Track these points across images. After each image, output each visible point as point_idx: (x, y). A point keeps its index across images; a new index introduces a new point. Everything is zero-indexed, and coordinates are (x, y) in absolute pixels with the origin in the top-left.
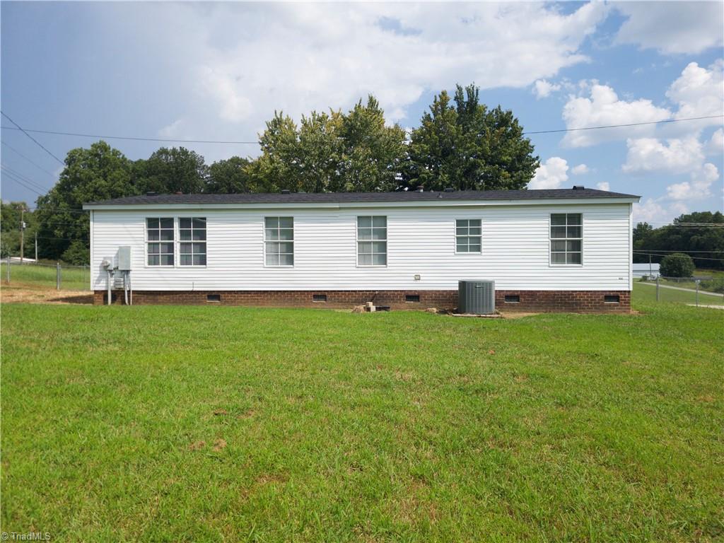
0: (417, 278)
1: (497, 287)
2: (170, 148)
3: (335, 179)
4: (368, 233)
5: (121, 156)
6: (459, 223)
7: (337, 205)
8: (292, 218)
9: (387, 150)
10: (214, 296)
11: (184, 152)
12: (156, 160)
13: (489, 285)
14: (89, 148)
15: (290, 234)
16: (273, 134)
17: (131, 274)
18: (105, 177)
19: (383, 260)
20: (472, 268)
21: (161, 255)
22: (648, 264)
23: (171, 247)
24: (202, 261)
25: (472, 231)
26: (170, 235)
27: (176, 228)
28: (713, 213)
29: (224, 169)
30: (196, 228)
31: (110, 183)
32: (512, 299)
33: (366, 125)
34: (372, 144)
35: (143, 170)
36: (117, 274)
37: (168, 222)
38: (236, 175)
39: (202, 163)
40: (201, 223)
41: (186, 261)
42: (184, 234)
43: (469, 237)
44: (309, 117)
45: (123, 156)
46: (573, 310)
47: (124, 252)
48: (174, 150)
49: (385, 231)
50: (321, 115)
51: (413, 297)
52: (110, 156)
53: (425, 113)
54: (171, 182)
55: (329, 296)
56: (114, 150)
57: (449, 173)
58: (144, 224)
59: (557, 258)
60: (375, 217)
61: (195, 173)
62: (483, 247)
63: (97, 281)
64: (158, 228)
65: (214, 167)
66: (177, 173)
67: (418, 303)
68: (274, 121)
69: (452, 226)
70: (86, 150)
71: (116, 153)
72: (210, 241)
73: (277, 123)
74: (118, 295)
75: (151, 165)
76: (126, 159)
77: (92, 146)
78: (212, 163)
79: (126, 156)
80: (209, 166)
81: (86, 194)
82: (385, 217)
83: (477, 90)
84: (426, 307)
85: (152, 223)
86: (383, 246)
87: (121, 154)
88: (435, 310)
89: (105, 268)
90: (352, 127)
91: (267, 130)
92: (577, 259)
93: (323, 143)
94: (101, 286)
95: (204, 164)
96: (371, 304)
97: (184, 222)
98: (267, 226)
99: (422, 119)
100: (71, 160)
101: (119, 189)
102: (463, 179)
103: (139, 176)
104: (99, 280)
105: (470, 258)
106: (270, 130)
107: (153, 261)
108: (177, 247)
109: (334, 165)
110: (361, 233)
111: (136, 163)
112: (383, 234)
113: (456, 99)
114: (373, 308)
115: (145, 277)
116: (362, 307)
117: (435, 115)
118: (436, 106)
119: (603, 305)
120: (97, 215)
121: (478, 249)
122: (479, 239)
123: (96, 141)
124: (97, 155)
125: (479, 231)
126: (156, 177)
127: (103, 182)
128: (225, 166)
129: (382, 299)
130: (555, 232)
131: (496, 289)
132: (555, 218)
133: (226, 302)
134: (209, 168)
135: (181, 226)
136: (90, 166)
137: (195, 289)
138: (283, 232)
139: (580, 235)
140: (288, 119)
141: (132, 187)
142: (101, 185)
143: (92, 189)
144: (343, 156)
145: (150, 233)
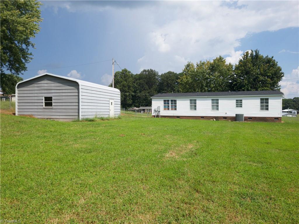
0: (226, 113)
1: (245, 116)
3: (207, 83)
4: (214, 103)
5: (131, 73)
6: (237, 100)
7: (207, 97)
8: (196, 100)
9: (225, 74)
10: (178, 117)
11: (152, 70)
12: (142, 74)
13: (242, 115)
15: (196, 103)
16: (187, 69)
17: (160, 112)
18: (126, 81)
19: (218, 109)
20: (239, 111)
21: (167, 108)
23: (169, 106)
24: (176, 109)
25: (240, 102)
26: (169, 104)
27: (170, 102)
29: (165, 76)
30: (174, 102)
31: (128, 83)
32: (250, 119)
33: (218, 66)
34: (220, 72)
35: (138, 78)
36: (157, 112)
37: (168, 101)
38: (170, 78)
39: (158, 74)
40: (175, 101)
41: (172, 109)
42: (172, 103)
43: (239, 104)
44: (199, 63)
46: (266, 122)
47: (159, 107)
48: (148, 70)
49: (218, 102)
50: (203, 62)
51: (225, 118)
52: (127, 73)
53: (240, 59)
54: (147, 82)
55: (205, 117)
57: (248, 80)
58: (163, 101)
59: (262, 109)
60: (216, 99)
61: (155, 78)
62: (243, 106)
63: (153, 114)
64: (166, 102)
65: (162, 75)
66: (149, 78)
67: (226, 119)
69: (235, 101)
70: (120, 72)
71: (129, 72)
72: (177, 105)
73: (188, 66)
74: (158, 116)
75: (141, 76)
78: (161, 74)
79: (133, 73)
81: (120, 87)
82: (218, 99)
83: (259, 51)
84: (228, 120)
85: (165, 101)
86: (218, 106)
87: (131, 72)
88: (230, 121)
89: (155, 111)
90: (213, 67)
92: (267, 109)
93: (204, 73)
96: (214, 119)
97: (172, 101)
98: (190, 101)
99: (239, 61)
100: (115, 76)
101: (130, 85)
102: (253, 82)
103: (137, 80)
104: (153, 113)
105: (239, 109)
106: (186, 68)
107: (165, 109)
108: (170, 106)
109: (207, 78)
110: (212, 103)
111: (135, 75)
113: (251, 54)
114: (215, 120)
115: (163, 113)
116: (212, 120)
117: (244, 60)
118: (244, 56)
119: (274, 120)
120: (153, 99)
121: (241, 107)
122: (242, 104)
123: (123, 69)
124: (124, 73)
125: (242, 102)
126: (142, 80)
128: (165, 75)
129: (217, 118)
130: (261, 103)
131: (244, 116)
132: (262, 99)
133: (181, 118)
135: (171, 101)
136: (121, 77)
137: (174, 115)
138: (194, 103)
139: (268, 103)
140: (192, 64)
141: (134, 84)
142: (125, 84)
143: (122, 85)
144: (211, 76)
145: (164, 103)
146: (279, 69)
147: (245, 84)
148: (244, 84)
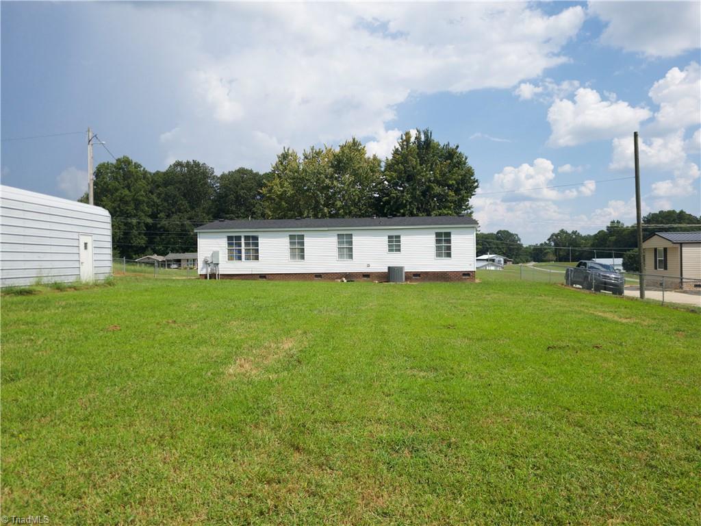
0: (368, 266)
1: (407, 269)
2: (185, 161)
3: (328, 198)
4: (343, 243)
5: (142, 169)
6: (389, 237)
7: (327, 229)
8: (303, 235)
9: (366, 178)
10: (263, 276)
11: (197, 164)
12: (172, 172)
13: (401, 268)
14: (114, 162)
15: (302, 244)
16: (282, 164)
17: (219, 266)
18: (128, 187)
19: (351, 256)
20: (395, 260)
21: (235, 255)
22: (611, 259)
23: (240, 251)
24: (257, 258)
25: (396, 241)
26: (240, 245)
27: (243, 239)
28: (678, 212)
29: (232, 180)
30: (253, 241)
31: (133, 194)
32: (417, 276)
33: (351, 159)
34: (355, 173)
35: (162, 181)
36: (212, 265)
37: (239, 238)
38: (242, 184)
39: (213, 173)
40: (256, 238)
41: (248, 258)
42: (246, 244)
43: (394, 244)
44: (308, 151)
45: (144, 169)
47: (215, 254)
48: (188, 163)
49: (352, 242)
50: (318, 150)
51: (366, 275)
52: (132, 169)
53: (394, 147)
54: (186, 191)
55: (323, 276)
56: (135, 163)
57: (412, 193)
58: (226, 239)
59: (439, 254)
60: (346, 235)
61: (206, 183)
62: (402, 250)
63: (201, 269)
64: (233, 241)
65: (223, 177)
66: (191, 183)
67: (369, 279)
68: (283, 154)
69: (386, 239)
70: (112, 164)
71: (137, 166)
72: (260, 248)
73: (285, 156)
74: (213, 276)
75: (169, 176)
76: (146, 172)
77: (117, 160)
78: (222, 173)
79: (146, 169)
80: (219, 176)
82: (352, 235)
83: (431, 133)
84: (373, 280)
85: (230, 238)
86: (351, 249)
87: (141, 167)
88: (377, 282)
89: (206, 262)
90: (339, 161)
91: (278, 160)
92: (449, 255)
93: (320, 174)
94: (204, 272)
95: (215, 174)
96: (344, 279)
97: (247, 238)
98: (290, 239)
99: (393, 152)
100: (98, 174)
101: (141, 198)
102: (422, 198)
103: (158, 186)
105: (395, 255)
106: (280, 161)
107: (230, 258)
108: (243, 251)
109: (328, 187)
110: (339, 243)
111: (154, 174)
112: (351, 243)
113: (416, 138)
114: (345, 281)
115: (227, 266)
116: (339, 280)
117: (402, 149)
118: (402, 142)
119: (462, 278)
120: (201, 235)
121: (399, 250)
122: (399, 246)
123: (121, 156)
124: (124, 167)
125: (399, 241)
126: (172, 187)
127: (127, 192)
128: (232, 176)
129: (350, 277)
130: (437, 241)
131: (406, 271)
132: (438, 235)
133: (269, 280)
134: (218, 178)
136: (116, 179)
137: (253, 273)
138: (299, 243)
139: (450, 243)
140: (293, 152)
141: (152, 196)
142: (126, 195)
144: (335, 182)
145: (228, 243)
146: (470, 172)
147: (407, 201)
148: (404, 202)
